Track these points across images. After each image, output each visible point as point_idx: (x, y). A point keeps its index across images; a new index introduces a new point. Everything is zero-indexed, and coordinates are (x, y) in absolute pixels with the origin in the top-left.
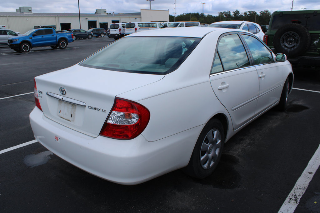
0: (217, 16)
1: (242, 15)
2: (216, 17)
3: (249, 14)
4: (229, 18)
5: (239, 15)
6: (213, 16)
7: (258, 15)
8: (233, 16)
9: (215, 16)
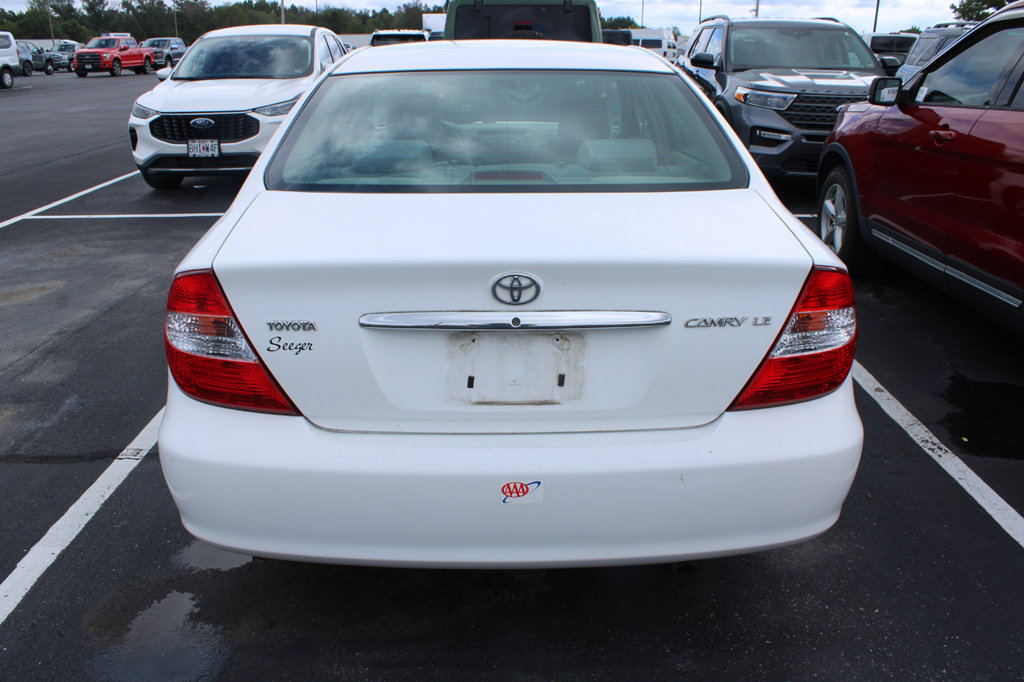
0: (24, 12)
1: (116, 11)
2: (21, 16)
3: (138, 7)
4: (73, 20)
5: (106, 9)
6: (7, 11)
7: (169, 8)
8: (85, 13)
9: (16, 13)
